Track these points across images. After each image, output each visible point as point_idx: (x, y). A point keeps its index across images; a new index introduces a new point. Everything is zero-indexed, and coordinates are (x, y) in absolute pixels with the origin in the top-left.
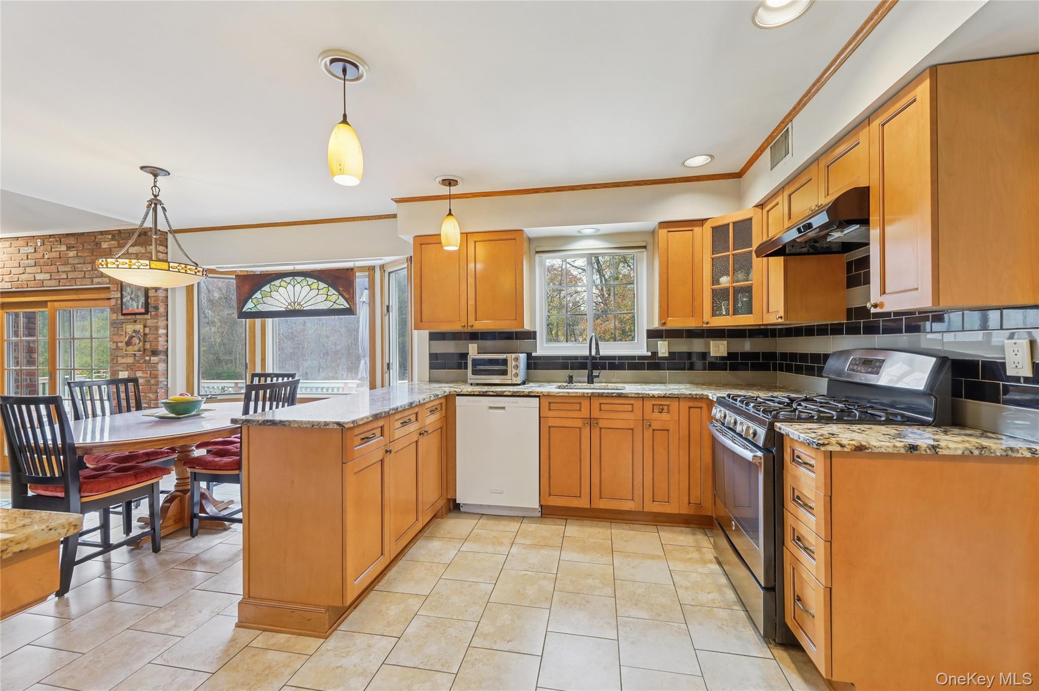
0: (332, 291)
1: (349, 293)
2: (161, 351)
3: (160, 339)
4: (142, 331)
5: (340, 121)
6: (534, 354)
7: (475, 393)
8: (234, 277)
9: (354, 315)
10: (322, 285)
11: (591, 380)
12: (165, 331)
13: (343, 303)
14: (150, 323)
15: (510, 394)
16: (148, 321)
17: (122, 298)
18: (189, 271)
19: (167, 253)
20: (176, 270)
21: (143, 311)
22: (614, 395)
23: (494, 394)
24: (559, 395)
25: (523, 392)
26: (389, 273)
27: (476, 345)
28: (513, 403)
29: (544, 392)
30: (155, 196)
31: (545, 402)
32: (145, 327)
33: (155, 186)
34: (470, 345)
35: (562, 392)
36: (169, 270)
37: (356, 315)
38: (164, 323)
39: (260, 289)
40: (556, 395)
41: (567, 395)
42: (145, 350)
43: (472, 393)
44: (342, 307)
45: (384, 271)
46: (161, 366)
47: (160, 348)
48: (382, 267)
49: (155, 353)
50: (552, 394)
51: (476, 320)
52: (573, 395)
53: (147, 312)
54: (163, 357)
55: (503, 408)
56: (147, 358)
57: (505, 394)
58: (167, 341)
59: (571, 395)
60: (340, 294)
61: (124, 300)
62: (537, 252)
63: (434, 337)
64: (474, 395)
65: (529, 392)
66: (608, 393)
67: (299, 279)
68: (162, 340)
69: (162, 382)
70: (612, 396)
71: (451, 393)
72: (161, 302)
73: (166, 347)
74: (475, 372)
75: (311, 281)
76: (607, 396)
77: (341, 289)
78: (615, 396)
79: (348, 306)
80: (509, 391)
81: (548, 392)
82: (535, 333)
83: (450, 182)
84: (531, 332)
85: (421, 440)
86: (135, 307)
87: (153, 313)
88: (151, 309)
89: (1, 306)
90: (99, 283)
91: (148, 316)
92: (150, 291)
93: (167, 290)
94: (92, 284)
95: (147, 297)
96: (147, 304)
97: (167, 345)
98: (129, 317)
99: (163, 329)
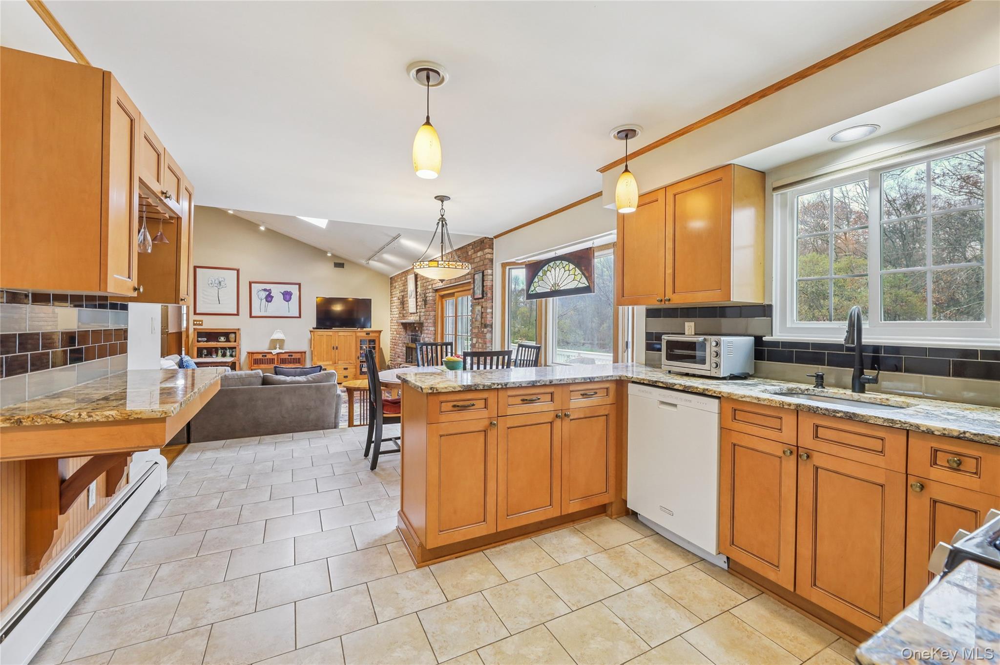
0: (578, 271)
1: (588, 272)
2: (488, 325)
3: (488, 316)
4: (480, 310)
6: (764, 339)
7: (645, 382)
8: (524, 266)
9: (591, 292)
10: (572, 266)
11: (859, 386)
12: (491, 310)
13: (584, 283)
14: (484, 305)
15: (681, 388)
16: (484, 303)
17: (474, 288)
18: (451, 266)
19: (493, 254)
21: (481, 296)
23: (664, 386)
24: (744, 399)
25: (697, 388)
27: (692, 324)
28: (686, 400)
29: (724, 392)
30: (442, 216)
31: (728, 406)
32: (482, 307)
33: (442, 209)
34: (687, 324)
35: (748, 397)
37: (594, 292)
38: (490, 304)
39: (537, 274)
40: (741, 399)
41: (755, 401)
42: (482, 323)
43: (642, 382)
44: (584, 285)
46: (488, 336)
47: (488, 323)
49: (486, 326)
50: (734, 397)
51: (674, 293)
52: (765, 403)
53: (483, 297)
54: (490, 328)
55: (675, 405)
56: (483, 329)
57: (676, 387)
58: (492, 318)
59: (762, 403)
60: (583, 274)
61: (475, 288)
62: (775, 189)
63: (651, 313)
64: (643, 384)
65: (704, 390)
67: (558, 262)
69: (488, 347)
70: (834, 416)
71: (622, 379)
72: (489, 289)
73: (491, 322)
74: (670, 357)
75: (565, 263)
76: (824, 414)
77: (583, 268)
78: (840, 417)
79: (588, 285)
80: (681, 385)
81: (729, 393)
82: (770, 307)
83: (627, 134)
84: (764, 306)
85: (558, 423)
86: (478, 294)
87: (485, 298)
88: (485, 295)
89: (443, 297)
90: (467, 279)
91: (483, 300)
92: (485, 282)
93: (493, 281)
94: (465, 280)
95: (483, 286)
96: (483, 291)
97: (492, 320)
98: (477, 301)
99: (491, 309)
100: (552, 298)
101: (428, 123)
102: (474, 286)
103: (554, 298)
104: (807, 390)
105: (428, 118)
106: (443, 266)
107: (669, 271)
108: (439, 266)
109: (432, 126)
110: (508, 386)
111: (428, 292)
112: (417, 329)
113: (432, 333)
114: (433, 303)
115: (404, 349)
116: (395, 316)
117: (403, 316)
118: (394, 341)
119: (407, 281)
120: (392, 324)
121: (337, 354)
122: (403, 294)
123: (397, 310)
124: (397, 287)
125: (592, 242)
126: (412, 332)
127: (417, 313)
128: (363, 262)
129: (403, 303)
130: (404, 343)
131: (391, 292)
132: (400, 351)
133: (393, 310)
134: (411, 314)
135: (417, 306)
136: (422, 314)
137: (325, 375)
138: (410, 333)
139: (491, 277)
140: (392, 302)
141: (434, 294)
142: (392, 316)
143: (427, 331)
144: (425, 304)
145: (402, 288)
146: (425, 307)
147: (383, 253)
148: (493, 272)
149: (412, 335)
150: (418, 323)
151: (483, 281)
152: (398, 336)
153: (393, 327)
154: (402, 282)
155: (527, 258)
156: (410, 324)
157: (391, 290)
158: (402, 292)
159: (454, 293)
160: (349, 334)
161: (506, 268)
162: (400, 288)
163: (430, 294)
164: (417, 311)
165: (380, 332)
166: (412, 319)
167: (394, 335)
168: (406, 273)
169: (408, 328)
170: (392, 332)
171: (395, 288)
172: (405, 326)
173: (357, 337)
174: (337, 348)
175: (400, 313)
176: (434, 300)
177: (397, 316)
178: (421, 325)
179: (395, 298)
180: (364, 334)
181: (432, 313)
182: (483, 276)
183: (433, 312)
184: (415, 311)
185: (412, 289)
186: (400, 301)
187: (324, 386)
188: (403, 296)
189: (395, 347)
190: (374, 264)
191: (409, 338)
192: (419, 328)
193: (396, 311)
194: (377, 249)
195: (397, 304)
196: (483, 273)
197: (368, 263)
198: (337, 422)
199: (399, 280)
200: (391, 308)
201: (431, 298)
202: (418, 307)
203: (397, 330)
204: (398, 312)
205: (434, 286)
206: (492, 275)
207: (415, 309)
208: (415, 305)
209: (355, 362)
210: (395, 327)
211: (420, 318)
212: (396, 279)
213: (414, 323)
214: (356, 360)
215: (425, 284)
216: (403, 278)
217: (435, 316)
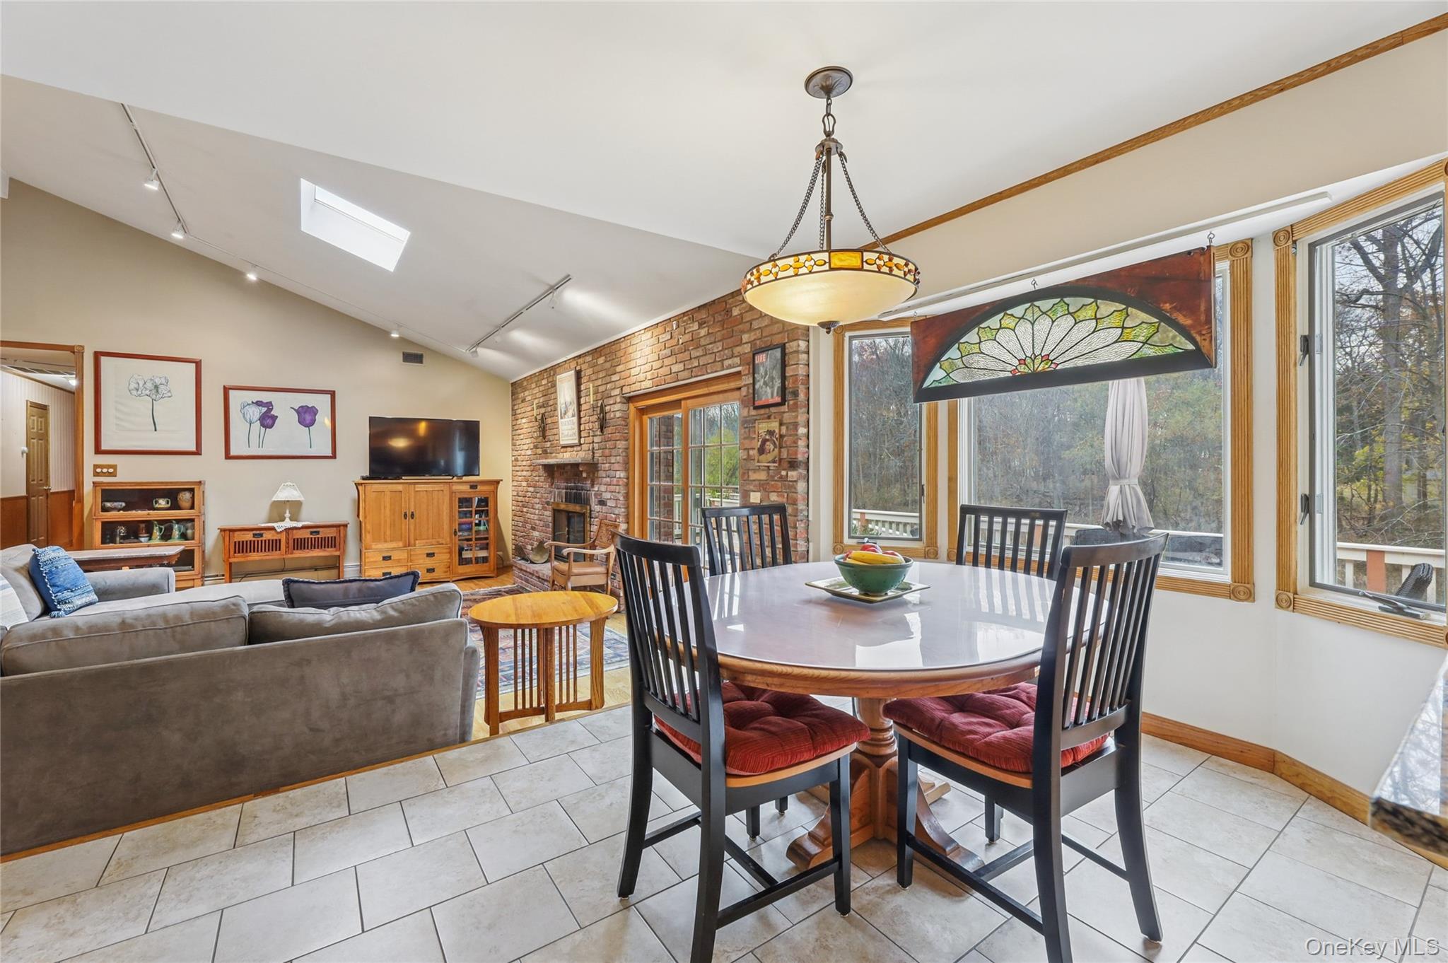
0: (1137, 316)
1: (1192, 310)
2: (801, 462)
3: (799, 443)
4: (777, 431)
10: (1110, 307)
12: (805, 430)
13: (1171, 343)
14: (787, 417)
16: (785, 415)
17: (754, 384)
20: (874, 268)
21: (778, 399)
26: (1312, 247)
30: (828, 134)
32: (781, 424)
33: (828, 114)
36: (861, 269)
38: (805, 417)
39: (956, 340)
42: (780, 460)
44: (1169, 350)
45: (1295, 242)
46: (801, 486)
47: (800, 458)
48: (1285, 236)
49: (793, 465)
53: (782, 403)
54: (802, 471)
56: (784, 473)
58: (808, 446)
60: (1163, 318)
61: (757, 387)
68: (802, 449)
69: (802, 510)
72: (802, 384)
73: (806, 456)
75: (1077, 302)
77: (1166, 306)
79: (1191, 347)
86: (769, 394)
87: (791, 402)
88: (789, 397)
89: (642, 411)
90: (730, 367)
91: (785, 408)
92: (787, 368)
93: (808, 365)
94: (723, 370)
95: (784, 378)
96: (783, 388)
97: (808, 452)
98: (762, 411)
99: (804, 427)
100: (966, 399)
102: (754, 378)
111: (611, 402)
112: (584, 475)
113: (620, 483)
114: (623, 423)
115: (548, 513)
116: (523, 453)
117: (545, 452)
118: (520, 499)
119: (554, 386)
120: (517, 468)
121: (412, 527)
122: (543, 410)
123: (528, 441)
124: (529, 398)
125: (1207, 232)
126: (567, 480)
127: (580, 444)
128: (463, 351)
129: (544, 428)
130: (548, 503)
131: (513, 410)
132: (536, 517)
133: (518, 443)
134: (563, 447)
135: (580, 431)
136: (596, 446)
137: (432, 598)
138: (563, 485)
139: (805, 356)
140: (516, 428)
141: (624, 407)
142: (515, 453)
143: (608, 479)
144: (602, 428)
145: (541, 400)
146: (602, 431)
147: (513, 329)
148: (808, 346)
149: (567, 488)
150: (585, 464)
151: (784, 365)
152: (531, 489)
153: (519, 473)
154: (541, 388)
156: (562, 467)
157: (513, 405)
158: (543, 406)
159: (680, 401)
160: (437, 487)
161: (844, 336)
162: (536, 401)
163: (617, 407)
164: (580, 441)
165: (497, 482)
166: (567, 457)
167: (520, 489)
168: (552, 372)
169: (556, 474)
170: (515, 483)
171: (524, 401)
172: (551, 470)
173: (452, 493)
174: (412, 516)
175: (536, 447)
176: (625, 418)
177: (529, 452)
178: (593, 467)
179: (524, 420)
180: (466, 488)
181: (621, 445)
182: (784, 354)
183: (624, 443)
184: (576, 441)
185: (568, 399)
186: (537, 423)
187: (432, 631)
188: (543, 415)
189: (525, 510)
190: (488, 355)
191: (559, 493)
192: (588, 473)
193: (526, 444)
194: (499, 320)
195: (529, 430)
196: (783, 347)
197: (476, 351)
199: (533, 385)
200: (513, 439)
201: (618, 414)
202: (583, 434)
203: (530, 479)
204: (532, 446)
205: (626, 390)
206: (808, 353)
207: (576, 437)
208: (576, 430)
209: (448, 540)
210: (524, 473)
211: (593, 453)
212: (525, 383)
213: (577, 465)
214: (451, 539)
215: (601, 389)
216: (544, 382)
217: (627, 449)
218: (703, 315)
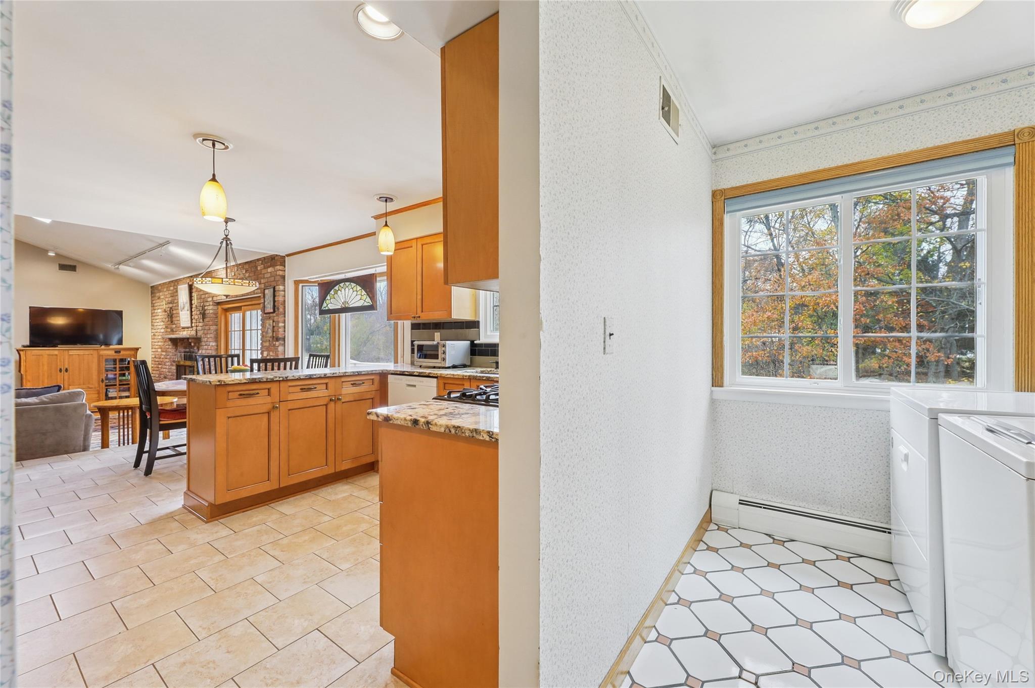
0: (364, 293)
1: (372, 293)
2: (280, 338)
3: (280, 330)
4: (272, 324)
5: (209, 179)
6: (475, 342)
7: (398, 373)
8: (317, 284)
9: (374, 310)
10: (359, 288)
12: (283, 325)
13: (368, 302)
14: (276, 319)
15: (417, 374)
16: (275, 318)
17: (264, 302)
18: (236, 283)
19: (285, 271)
21: (272, 311)
22: (484, 378)
23: (408, 374)
25: (426, 373)
27: (439, 333)
28: (420, 382)
29: (438, 374)
30: (227, 236)
31: (441, 382)
32: (273, 321)
33: (226, 229)
34: (435, 333)
37: (377, 310)
38: (283, 319)
39: (329, 293)
41: (452, 377)
42: (273, 337)
43: (396, 373)
44: (369, 304)
46: (281, 347)
47: (280, 336)
49: (277, 339)
50: (443, 376)
51: (423, 312)
52: (457, 377)
53: (274, 312)
54: (283, 342)
55: (415, 386)
56: (274, 343)
57: (415, 374)
58: (285, 331)
59: (455, 377)
60: (368, 295)
61: (266, 304)
63: (415, 327)
65: (429, 374)
66: (480, 376)
67: (347, 284)
68: (281, 330)
70: (483, 380)
71: (384, 372)
72: (281, 304)
73: (284, 335)
74: (419, 356)
75: (353, 285)
77: (368, 290)
78: (485, 380)
79: (372, 303)
80: (417, 372)
81: (440, 374)
82: (478, 322)
84: (475, 322)
85: (332, 405)
86: (269, 309)
87: (277, 312)
88: (276, 310)
89: (226, 310)
90: (257, 294)
91: (275, 314)
92: (276, 297)
93: (285, 296)
94: (254, 294)
95: (274, 301)
96: (274, 306)
97: (285, 334)
98: (268, 315)
99: (283, 323)
100: (344, 314)
101: (214, 179)
102: (264, 301)
103: (347, 314)
104: (490, 371)
105: (214, 175)
106: (228, 283)
107: (419, 297)
108: (224, 283)
109: (217, 182)
110: (288, 379)
111: (208, 304)
112: (192, 344)
113: (212, 348)
114: (214, 316)
115: (174, 368)
116: (159, 331)
117: (172, 330)
118: (157, 360)
119: (177, 292)
120: (155, 340)
121: (66, 378)
122: (171, 305)
123: (162, 323)
124: (162, 297)
125: (374, 269)
126: (185, 348)
127: (192, 327)
128: (110, 266)
129: (171, 316)
130: (174, 361)
131: (152, 303)
132: (167, 370)
133: (155, 324)
134: (183, 328)
135: (192, 319)
136: (199, 328)
137: (68, 394)
138: (183, 350)
139: (283, 293)
140: (154, 315)
141: (215, 308)
142: (154, 331)
143: (206, 347)
144: (203, 318)
145: (170, 299)
146: (203, 320)
147: (144, 259)
148: (285, 288)
149: (185, 352)
150: (193, 338)
151: (274, 296)
152: (164, 353)
153: (156, 344)
154: (170, 292)
155: (319, 277)
156: (182, 340)
157: (152, 301)
158: (171, 303)
159: (241, 306)
160: (87, 352)
161: (299, 285)
162: (167, 299)
163: (211, 307)
164: (192, 325)
165: (137, 349)
166: (184, 334)
167: (157, 353)
168: (176, 282)
169: (179, 344)
170: (154, 350)
171: (159, 298)
172: (175, 342)
173: (99, 356)
174: (67, 370)
175: (167, 327)
176: (216, 314)
177: (163, 330)
178: (198, 340)
179: (159, 311)
180: (112, 353)
181: (213, 328)
182: (274, 291)
183: (215, 327)
184: (190, 325)
185: (185, 301)
186: (166, 313)
187: (67, 407)
188: (171, 308)
189: (160, 366)
190: (125, 269)
191: (181, 355)
192: (195, 343)
193: (160, 326)
194: (133, 253)
195: (162, 317)
196: (274, 288)
197: (118, 268)
198: (87, 444)
199: (165, 290)
200: (152, 322)
201: (211, 311)
202: (194, 321)
203: (163, 347)
204: (164, 327)
205: (215, 299)
206: (285, 291)
207: (190, 322)
208: (189, 319)
209: (97, 385)
210: (160, 344)
211: (197, 332)
212: (160, 288)
213: (188, 339)
214: (99, 384)
215: (203, 296)
216: (172, 288)
217: (217, 330)
218: (247, 267)
